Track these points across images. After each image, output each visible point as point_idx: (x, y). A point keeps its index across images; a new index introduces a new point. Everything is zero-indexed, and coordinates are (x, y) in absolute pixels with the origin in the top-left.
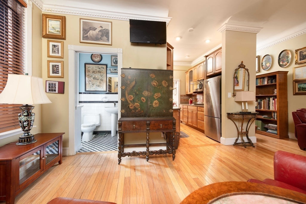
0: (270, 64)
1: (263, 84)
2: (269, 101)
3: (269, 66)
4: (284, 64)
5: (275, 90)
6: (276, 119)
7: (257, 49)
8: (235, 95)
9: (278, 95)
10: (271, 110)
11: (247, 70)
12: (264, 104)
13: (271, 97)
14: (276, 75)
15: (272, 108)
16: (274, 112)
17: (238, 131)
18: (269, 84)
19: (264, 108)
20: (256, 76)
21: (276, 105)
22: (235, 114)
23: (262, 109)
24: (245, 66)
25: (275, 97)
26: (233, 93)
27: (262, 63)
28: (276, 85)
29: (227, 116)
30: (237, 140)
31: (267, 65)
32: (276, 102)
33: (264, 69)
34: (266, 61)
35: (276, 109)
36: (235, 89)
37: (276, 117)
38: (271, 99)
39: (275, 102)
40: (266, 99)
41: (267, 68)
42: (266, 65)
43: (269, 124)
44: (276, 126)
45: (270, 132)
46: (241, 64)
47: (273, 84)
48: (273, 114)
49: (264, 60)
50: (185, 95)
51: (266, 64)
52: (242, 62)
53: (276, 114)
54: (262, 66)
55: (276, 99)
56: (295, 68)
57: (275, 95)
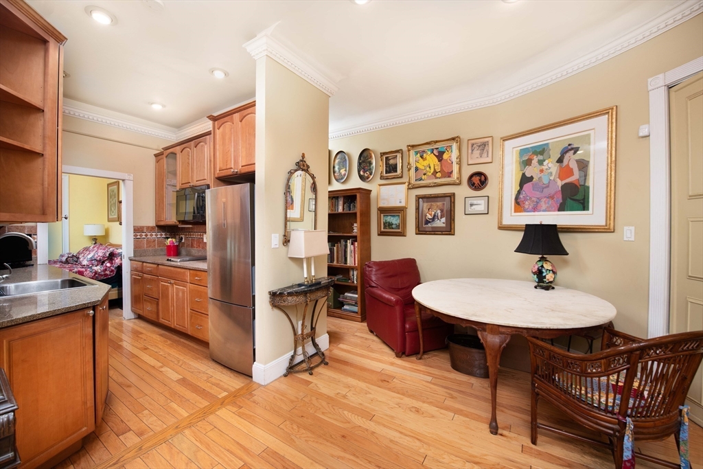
0: (346, 170)
1: (336, 212)
2: (346, 246)
3: (345, 175)
4: (366, 175)
5: (355, 225)
6: (355, 282)
7: (329, 135)
8: (289, 241)
9: (358, 235)
10: (348, 265)
11: (313, 177)
12: (337, 252)
13: (349, 238)
14: (356, 195)
15: (350, 262)
16: (353, 269)
17: (295, 333)
18: (345, 212)
19: (338, 262)
20: (329, 192)
21: (356, 255)
22: (290, 294)
23: (335, 263)
24: (308, 167)
25: (354, 239)
26: (285, 236)
27: (334, 167)
28: (355, 214)
29: (269, 299)
30: (293, 357)
31: (341, 171)
32: (356, 249)
33: (337, 180)
34: (339, 163)
35: (356, 262)
36: (288, 216)
37: (355, 277)
38: (349, 242)
39: (354, 249)
40: (340, 243)
41: (342, 179)
42: (339, 171)
43: (346, 294)
44: (357, 296)
45: (346, 310)
46: (302, 161)
47: (351, 212)
48: (351, 273)
49: (337, 161)
50: (153, 228)
51: (339, 169)
52: (303, 156)
53: (355, 273)
54: (334, 172)
55: (356, 243)
56: (380, 185)
57: (354, 234)
